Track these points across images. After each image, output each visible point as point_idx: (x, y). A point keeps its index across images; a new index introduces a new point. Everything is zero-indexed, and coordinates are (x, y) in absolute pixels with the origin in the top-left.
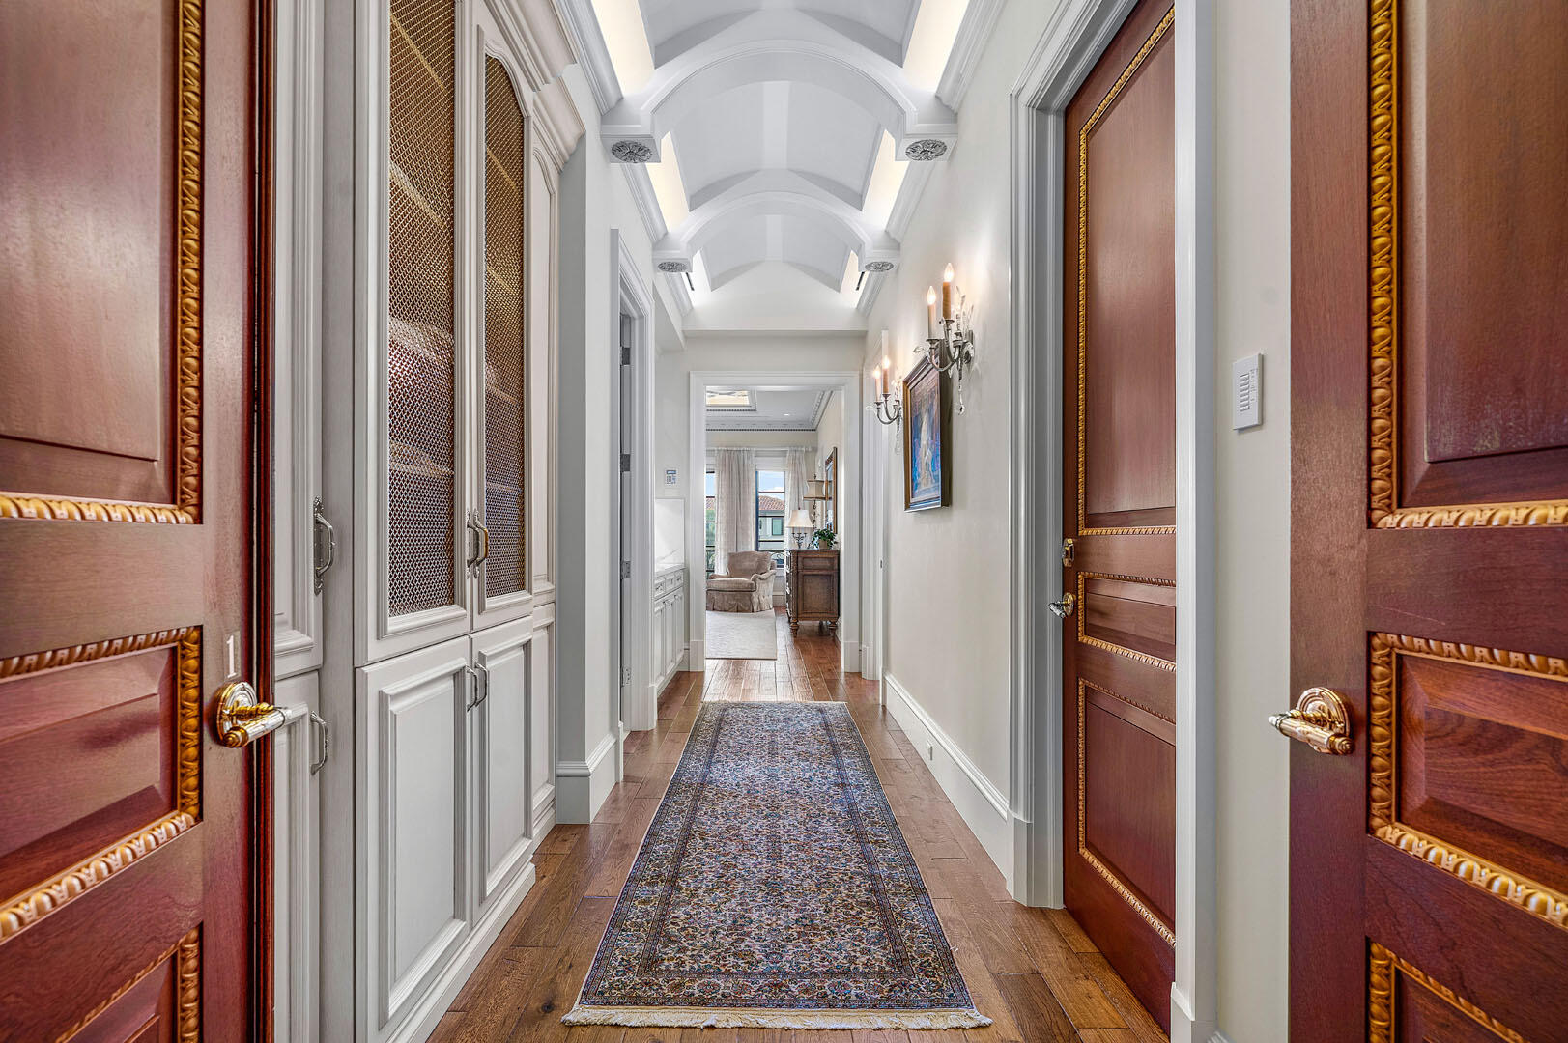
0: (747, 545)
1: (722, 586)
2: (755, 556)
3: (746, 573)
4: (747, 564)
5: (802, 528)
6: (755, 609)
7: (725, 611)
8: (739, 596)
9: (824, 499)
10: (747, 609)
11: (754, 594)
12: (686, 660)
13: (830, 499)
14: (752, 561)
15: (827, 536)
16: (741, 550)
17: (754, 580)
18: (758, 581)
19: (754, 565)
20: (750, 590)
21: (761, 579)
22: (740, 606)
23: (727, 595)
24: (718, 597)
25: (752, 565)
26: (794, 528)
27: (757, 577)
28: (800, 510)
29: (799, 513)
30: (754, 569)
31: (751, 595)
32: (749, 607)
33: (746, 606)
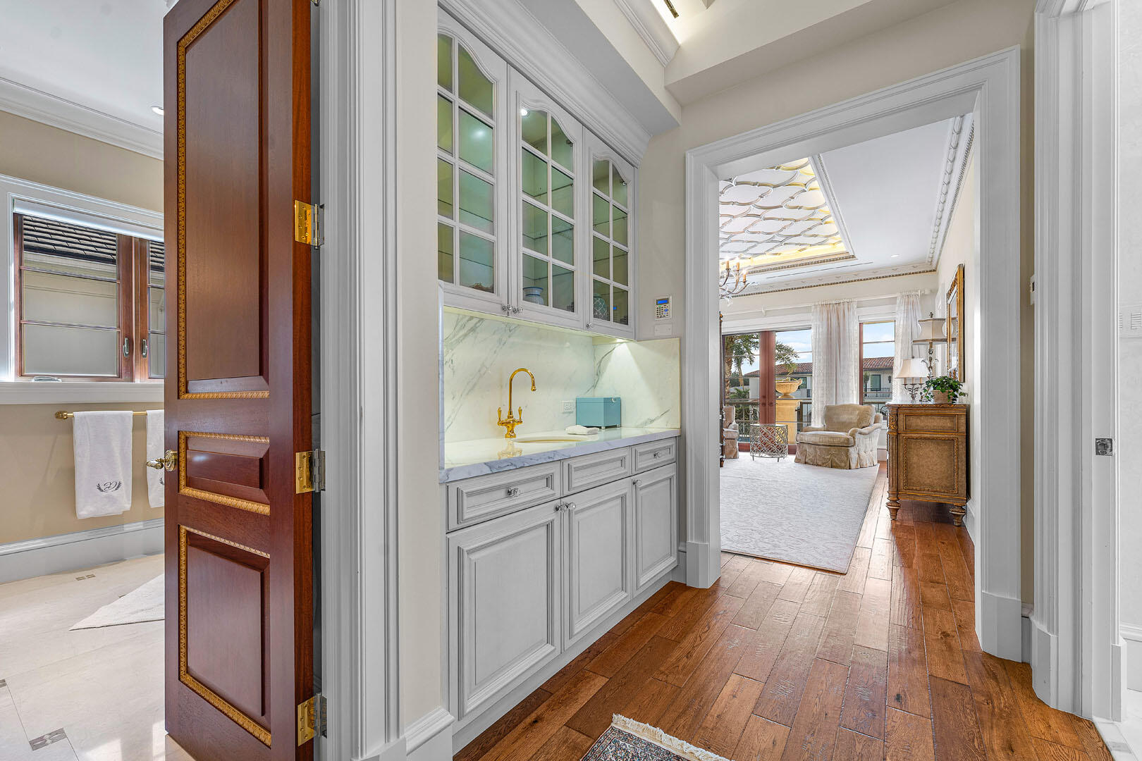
0: (848, 396)
1: (816, 440)
2: (858, 409)
3: (843, 426)
4: (845, 417)
5: (917, 379)
6: (853, 466)
7: (818, 465)
8: (833, 450)
9: (946, 340)
10: (843, 464)
11: (851, 450)
12: (680, 567)
13: (954, 340)
14: (851, 414)
15: (949, 386)
16: (840, 403)
17: (853, 435)
18: (857, 436)
19: (854, 418)
20: (846, 445)
21: (860, 433)
22: (835, 462)
23: (820, 449)
24: (810, 450)
25: (851, 419)
26: (905, 379)
27: (855, 431)
28: (913, 357)
29: (912, 360)
30: (854, 423)
31: (848, 450)
32: (845, 463)
33: (842, 461)
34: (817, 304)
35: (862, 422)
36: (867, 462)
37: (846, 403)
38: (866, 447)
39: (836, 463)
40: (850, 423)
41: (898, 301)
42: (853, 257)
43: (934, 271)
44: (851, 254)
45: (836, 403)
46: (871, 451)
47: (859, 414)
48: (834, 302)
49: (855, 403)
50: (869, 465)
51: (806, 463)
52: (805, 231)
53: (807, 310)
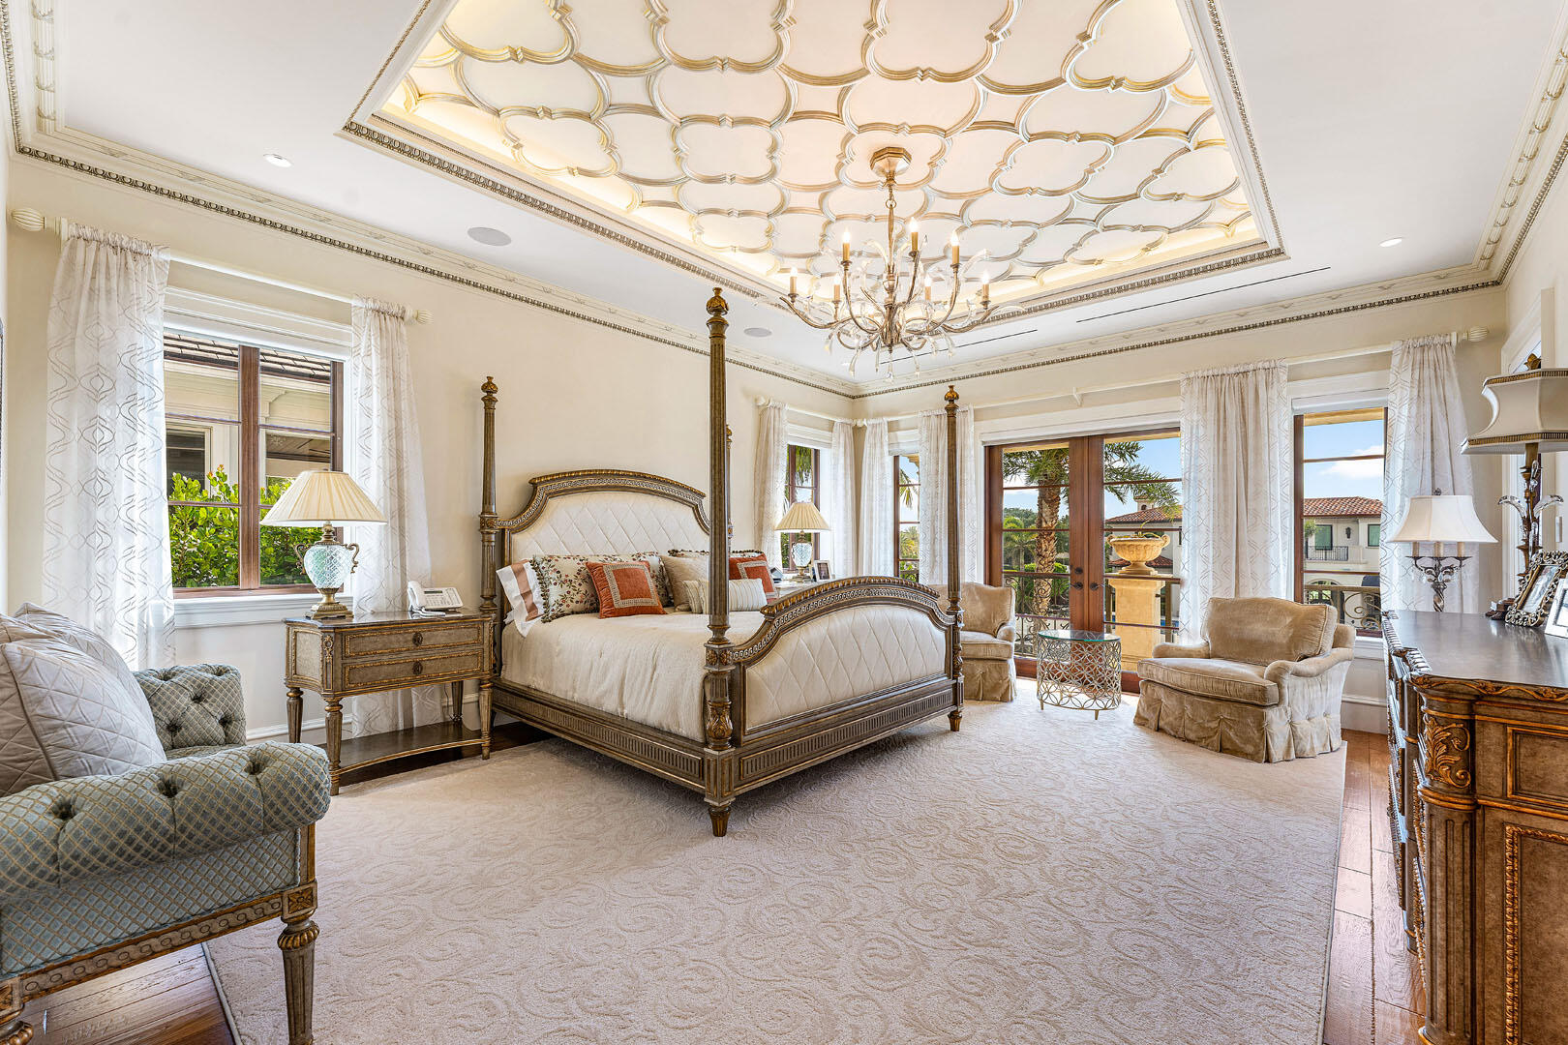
0: (1268, 577)
2: (1292, 612)
4: (1258, 629)
5: (1448, 545)
6: (1277, 752)
7: (1186, 740)
8: (1225, 712)
10: (1250, 749)
11: (1272, 715)
14: (1273, 622)
16: (1248, 594)
17: (1276, 678)
18: (1288, 680)
19: (1280, 632)
20: (1256, 703)
21: (1298, 674)
22: (1230, 739)
23: (1192, 704)
24: (1169, 702)
25: (1274, 634)
26: (1416, 544)
27: (1282, 670)
28: (1437, 493)
29: (1435, 500)
30: (1280, 645)
31: (1263, 717)
32: (1256, 746)
33: (1248, 741)
34: (1192, 375)
35: (1300, 643)
36: (1313, 742)
37: (1261, 595)
38: (1311, 707)
39: (1233, 742)
40: (1271, 644)
41: (1395, 360)
42: (1279, 252)
43: (1497, 283)
44: (1273, 245)
45: (1237, 592)
46: (1325, 715)
47: (1291, 626)
48: (1232, 370)
49: (1283, 596)
50: (1318, 749)
51: (1159, 729)
52: (1147, 181)
53: (1171, 388)
